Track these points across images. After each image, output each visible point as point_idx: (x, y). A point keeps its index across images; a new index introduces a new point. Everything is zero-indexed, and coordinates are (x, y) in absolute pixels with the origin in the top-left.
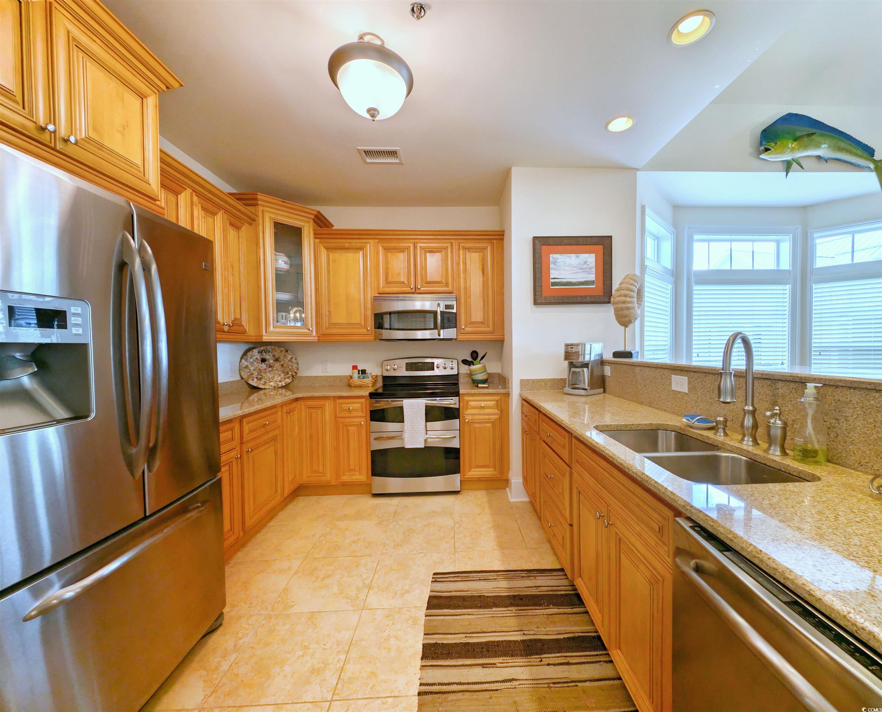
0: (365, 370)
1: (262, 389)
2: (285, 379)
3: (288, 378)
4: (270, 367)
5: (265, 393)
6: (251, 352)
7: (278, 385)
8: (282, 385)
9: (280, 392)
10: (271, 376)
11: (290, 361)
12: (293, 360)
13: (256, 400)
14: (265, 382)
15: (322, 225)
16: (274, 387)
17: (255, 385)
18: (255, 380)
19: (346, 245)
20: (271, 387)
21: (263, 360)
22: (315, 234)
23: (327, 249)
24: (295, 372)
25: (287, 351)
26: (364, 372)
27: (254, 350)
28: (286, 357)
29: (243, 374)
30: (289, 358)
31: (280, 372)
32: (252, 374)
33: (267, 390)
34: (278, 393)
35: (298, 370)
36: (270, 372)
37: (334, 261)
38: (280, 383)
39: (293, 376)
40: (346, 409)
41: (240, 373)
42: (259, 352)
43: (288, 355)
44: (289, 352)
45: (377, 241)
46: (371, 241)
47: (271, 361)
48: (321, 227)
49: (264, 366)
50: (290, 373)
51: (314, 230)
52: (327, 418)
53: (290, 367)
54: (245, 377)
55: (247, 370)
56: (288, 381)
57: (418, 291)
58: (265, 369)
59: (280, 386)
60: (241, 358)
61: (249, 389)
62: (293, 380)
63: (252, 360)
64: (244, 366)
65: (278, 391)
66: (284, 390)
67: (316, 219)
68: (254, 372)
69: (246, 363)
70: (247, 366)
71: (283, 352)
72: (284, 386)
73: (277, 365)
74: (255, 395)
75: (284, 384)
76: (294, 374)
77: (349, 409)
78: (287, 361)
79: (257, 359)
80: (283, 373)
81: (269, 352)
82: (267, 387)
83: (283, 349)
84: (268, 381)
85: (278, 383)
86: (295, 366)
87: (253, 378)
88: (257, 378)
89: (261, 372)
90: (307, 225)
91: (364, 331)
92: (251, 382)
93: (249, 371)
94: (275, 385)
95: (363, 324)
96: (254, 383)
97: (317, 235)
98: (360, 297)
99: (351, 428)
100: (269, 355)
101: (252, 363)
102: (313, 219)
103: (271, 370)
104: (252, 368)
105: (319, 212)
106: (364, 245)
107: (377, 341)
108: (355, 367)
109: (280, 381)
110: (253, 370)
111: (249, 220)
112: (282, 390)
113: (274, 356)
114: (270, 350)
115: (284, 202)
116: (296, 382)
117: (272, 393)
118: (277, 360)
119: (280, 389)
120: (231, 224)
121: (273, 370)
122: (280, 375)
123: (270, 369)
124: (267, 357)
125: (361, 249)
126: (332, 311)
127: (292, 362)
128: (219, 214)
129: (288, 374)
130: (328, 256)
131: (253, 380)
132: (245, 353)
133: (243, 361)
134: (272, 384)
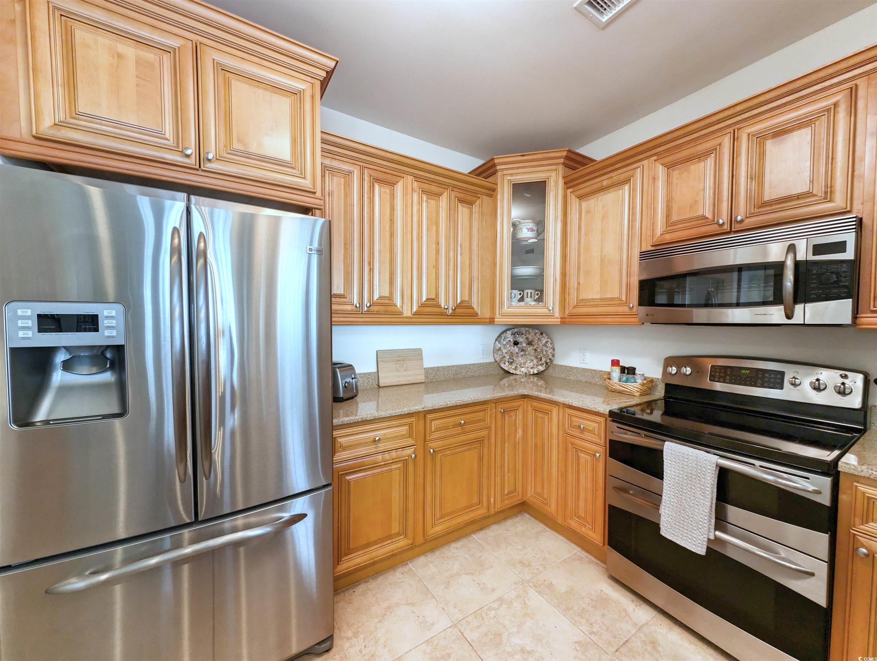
0: (634, 369)
1: (513, 374)
2: (537, 366)
3: (542, 365)
4: (523, 350)
5: (515, 380)
6: (504, 334)
7: (529, 371)
8: (534, 372)
9: (532, 380)
10: (522, 361)
11: (545, 345)
12: (549, 344)
13: (507, 385)
14: (516, 367)
15: (575, 165)
16: (526, 373)
17: (506, 369)
18: (507, 363)
19: (605, 183)
20: (522, 373)
21: (516, 343)
22: (565, 183)
23: (581, 197)
24: (550, 359)
25: (542, 334)
26: (631, 371)
27: (508, 332)
28: (540, 340)
29: (496, 356)
30: (544, 342)
31: (533, 358)
32: (504, 357)
33: (518, 376)
34: (529, 381)
35: (553, 356)
36: (522, 356)
37: (588, 212)
38: (532, 370)
39: (547, 364)
40: (576, 426)
41: (494, 356)
42: (512, 334)
43: (543, 339)
44: (544, 335)
45: (655, 158)
46: (645, 163)
47: (524, 345)
48: (574, 169)
49: (516, 349)
50: (544, 360)
51: (563, 178)
52: (555, 430)
53: (544, 353)
54: (498, 359)
55: (500, 352)
56: (541, 368)
57: (738, 227)
58: (517, 353)
59: (532, 373)
60: (496, 340)
61: (502, 372)
62: (547, 369)
63: (505, 342)
64: (497, 348)
65: (530, 379)
66: (536, 379)
67: (567, 162)
68: (506, 355)
69: (499, 346)
70: (500, 348)
71: (537, 335)
72: (536, 374)
73: (530, 349)
74: (506, 380)
75: (536, 372)
76: (548, 361)
77: (579, 427)
78: (541, 345)
79: (510, 341)
80: (537, 358)
81: (522, 334)
82: (518, 373)
83: (537, 331)
84: (519, 366)
85: (529, 369)
86: (550, 351)
87: (505, 361)
88: (508, 362)
89: (513, 356)
90: (553, 174)
91: (626, 309)
92: (502, 365)
93: (501, 353)
94: (526, 371)
95: (624, 298)
96: (506, 367)
97: (569, 183)
98: (621, 257)
99: (583, 455)
100: (522, 338)
101: (505, 346)
102: (563, 164)
103: (523, 355)
104: (504, 351)
105: (569, 151)
106: (631, 173)
107: (647, 325)
108: (615, 363)
109: (532, 368)
110: (506, 353)
111: (487, 191)
112: (533, 378)
113: (527, 338)
114: (524, 332)
115: (524, 155)
116: (550, 370)
117: (523, 380)
118: (530, 343)
119: (532, 377)
120: (461, 201)
121: (525, 355)
122: (532, 361)
123: (522, 353)
124: (520, 339)
125: (627, 181)
126: (582, 281)
127: (547, 347)
128: (445, 194)
129: (541, 360)
130: (580, 206)
131: (505, 363)
132: (500, 336)
133: (497, 342)
134: (523, 369)
